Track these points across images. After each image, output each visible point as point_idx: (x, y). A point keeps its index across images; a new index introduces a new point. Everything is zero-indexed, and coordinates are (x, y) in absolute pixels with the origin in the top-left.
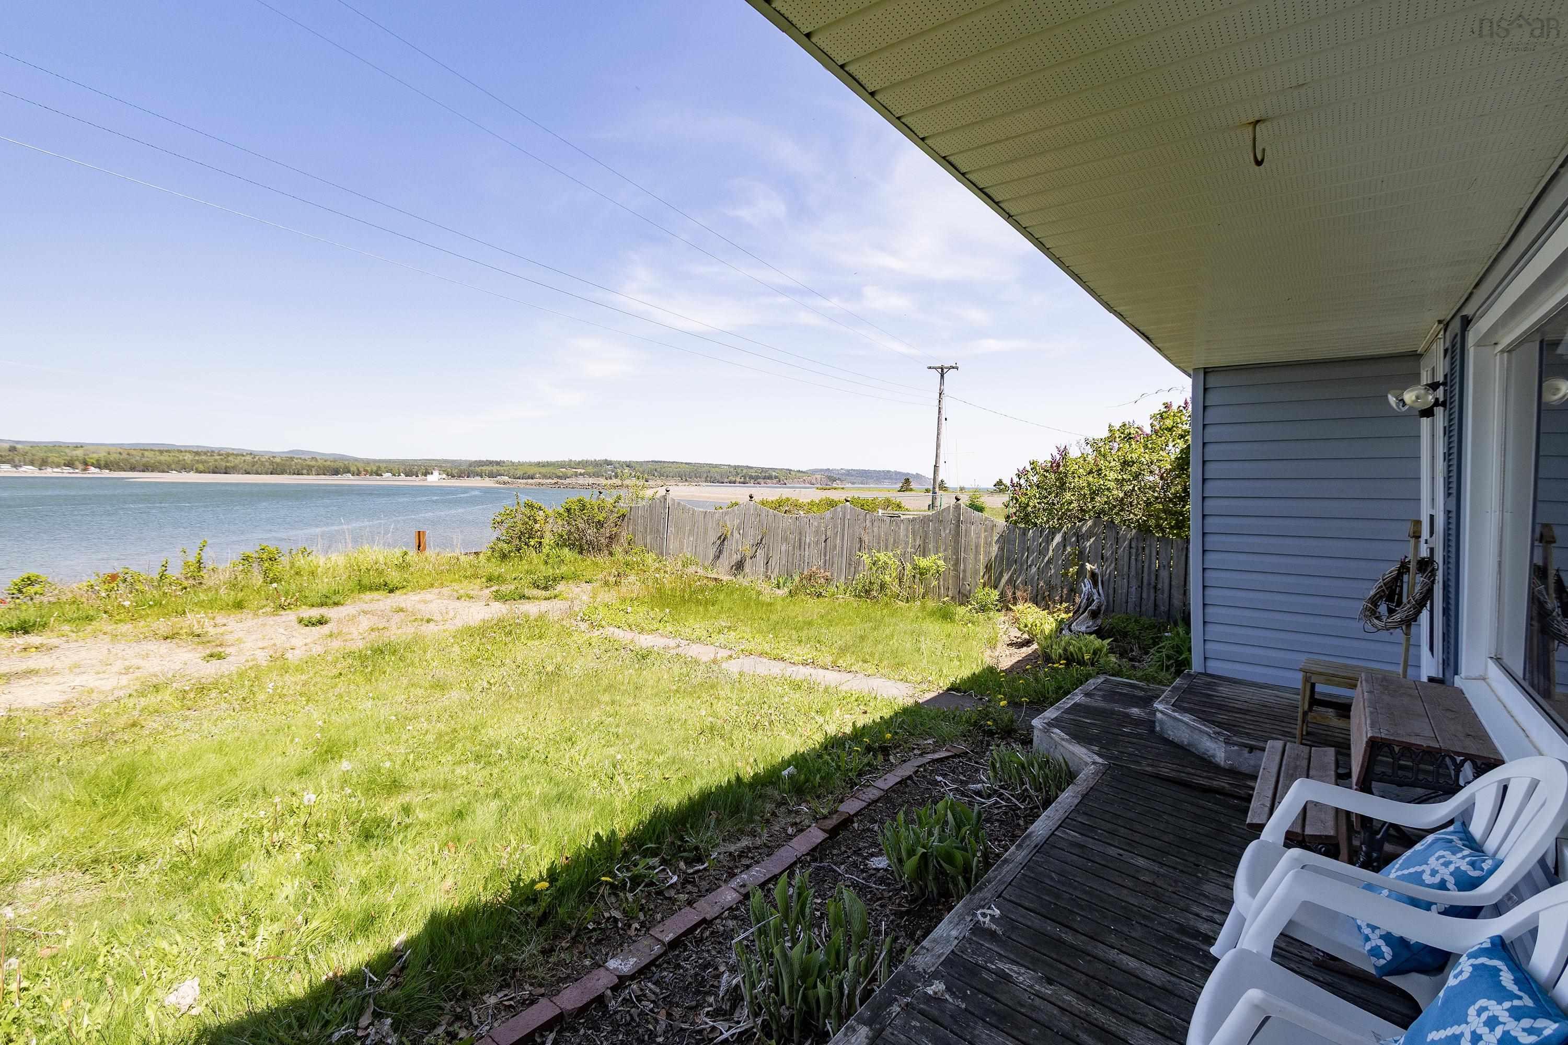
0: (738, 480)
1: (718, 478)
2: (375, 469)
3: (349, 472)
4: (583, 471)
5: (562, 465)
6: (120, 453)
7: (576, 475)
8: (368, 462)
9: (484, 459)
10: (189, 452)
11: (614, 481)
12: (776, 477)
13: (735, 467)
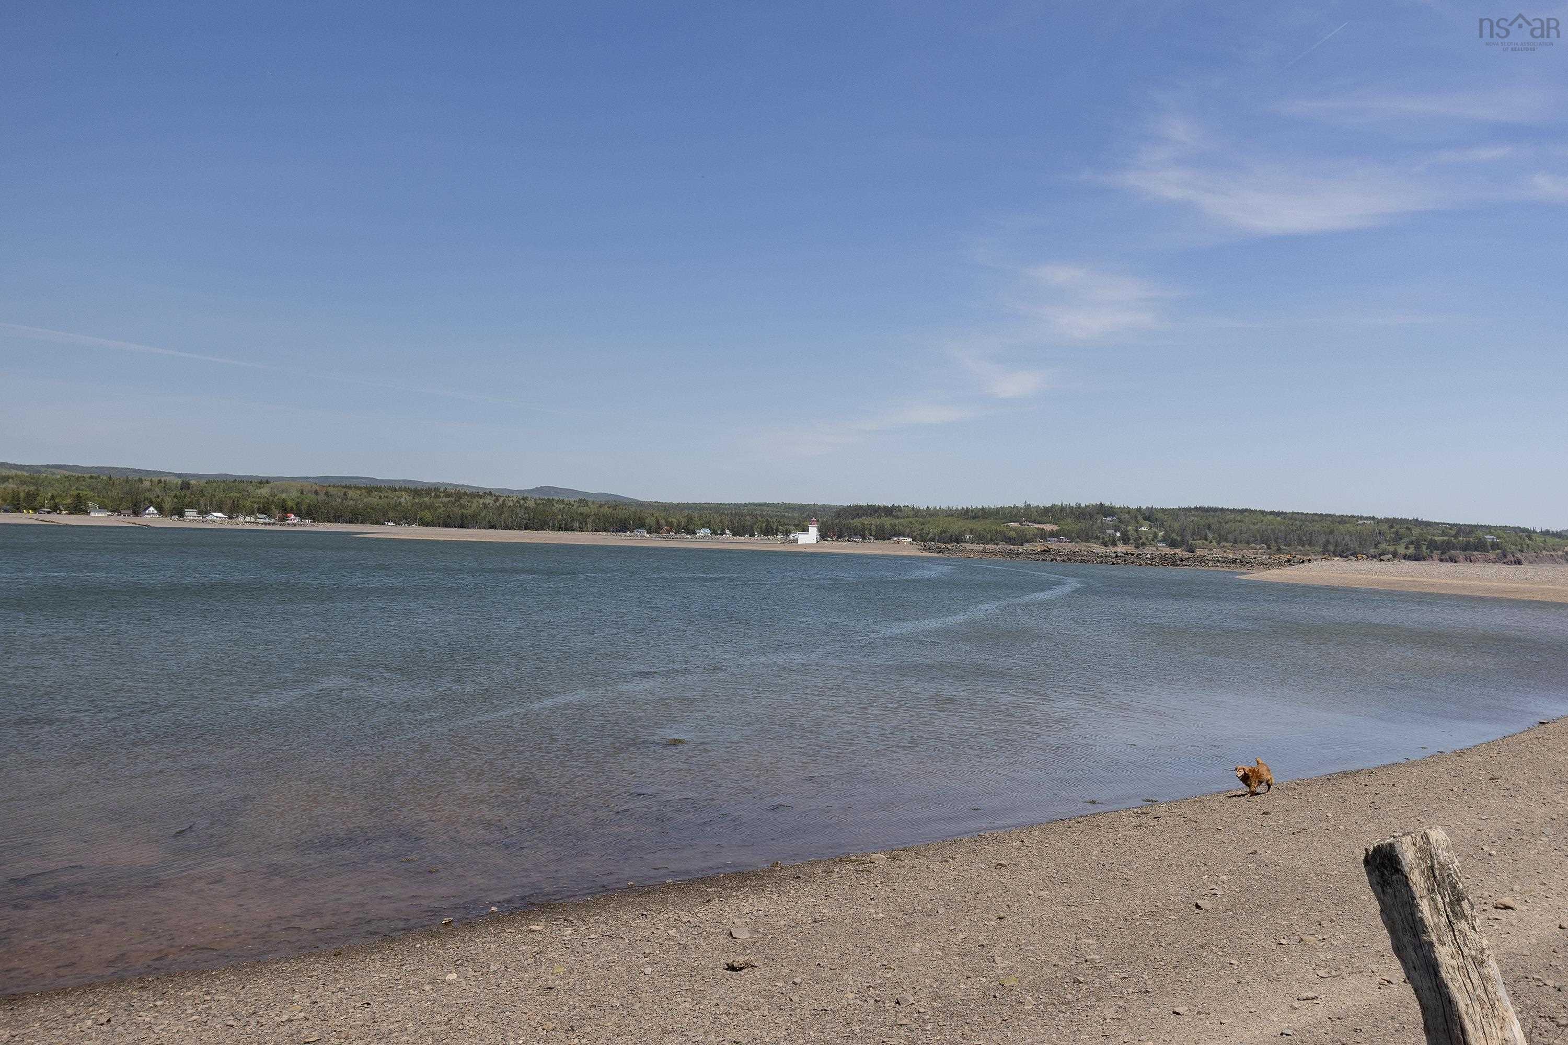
0: (1401, 550)
1: (1354, 545)
2: (683, 521)
3: (642, 526)
4: (1055, 528)
5: (1012, 514)
6: (316, 493)
7: (1044, 536)
8: (668, 508)
9: (864, 503)
10: (406, 490)
11: (1121, 548)
12: (1494, 546)
13: (1391, 522)
